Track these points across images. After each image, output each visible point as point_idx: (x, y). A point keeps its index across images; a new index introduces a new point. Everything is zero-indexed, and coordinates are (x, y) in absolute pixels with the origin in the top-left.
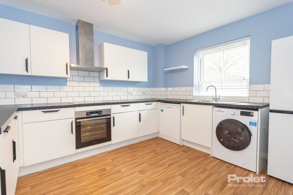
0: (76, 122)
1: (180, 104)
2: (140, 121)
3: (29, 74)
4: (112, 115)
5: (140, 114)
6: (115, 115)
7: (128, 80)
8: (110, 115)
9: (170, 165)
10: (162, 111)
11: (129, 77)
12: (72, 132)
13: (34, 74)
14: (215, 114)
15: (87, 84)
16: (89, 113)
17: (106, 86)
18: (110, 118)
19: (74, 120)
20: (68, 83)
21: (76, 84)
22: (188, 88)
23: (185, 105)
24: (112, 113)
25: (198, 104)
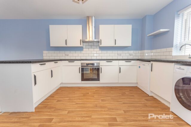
0: (82, 68)
1: (150, 62)
2: (120, 72)
3: (67, 46)
4: (100, 67)
5: (120, 68)
6: (102, 67)
7: (115, 46)
8: (99, 66)
9: (124, 103)
10: (140, 67)
11: (115, 44)
12: (80, 72)
13: (68, 46)
14: (176, 71)
15: (92, 50)
16: (88, 64)
17: (103, 50)
18: (99, 68)
19: (80, 67)
20: (84, 50)
21: (87, 50)
22: (168, 49)
23: (154, 63)
24: (100, 65)
25: (162, 62)
